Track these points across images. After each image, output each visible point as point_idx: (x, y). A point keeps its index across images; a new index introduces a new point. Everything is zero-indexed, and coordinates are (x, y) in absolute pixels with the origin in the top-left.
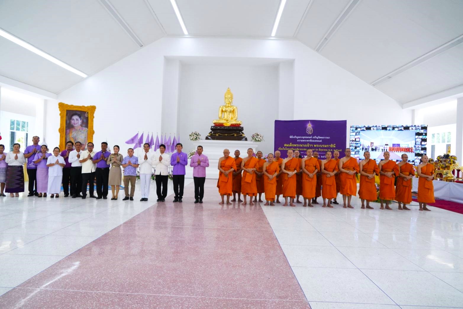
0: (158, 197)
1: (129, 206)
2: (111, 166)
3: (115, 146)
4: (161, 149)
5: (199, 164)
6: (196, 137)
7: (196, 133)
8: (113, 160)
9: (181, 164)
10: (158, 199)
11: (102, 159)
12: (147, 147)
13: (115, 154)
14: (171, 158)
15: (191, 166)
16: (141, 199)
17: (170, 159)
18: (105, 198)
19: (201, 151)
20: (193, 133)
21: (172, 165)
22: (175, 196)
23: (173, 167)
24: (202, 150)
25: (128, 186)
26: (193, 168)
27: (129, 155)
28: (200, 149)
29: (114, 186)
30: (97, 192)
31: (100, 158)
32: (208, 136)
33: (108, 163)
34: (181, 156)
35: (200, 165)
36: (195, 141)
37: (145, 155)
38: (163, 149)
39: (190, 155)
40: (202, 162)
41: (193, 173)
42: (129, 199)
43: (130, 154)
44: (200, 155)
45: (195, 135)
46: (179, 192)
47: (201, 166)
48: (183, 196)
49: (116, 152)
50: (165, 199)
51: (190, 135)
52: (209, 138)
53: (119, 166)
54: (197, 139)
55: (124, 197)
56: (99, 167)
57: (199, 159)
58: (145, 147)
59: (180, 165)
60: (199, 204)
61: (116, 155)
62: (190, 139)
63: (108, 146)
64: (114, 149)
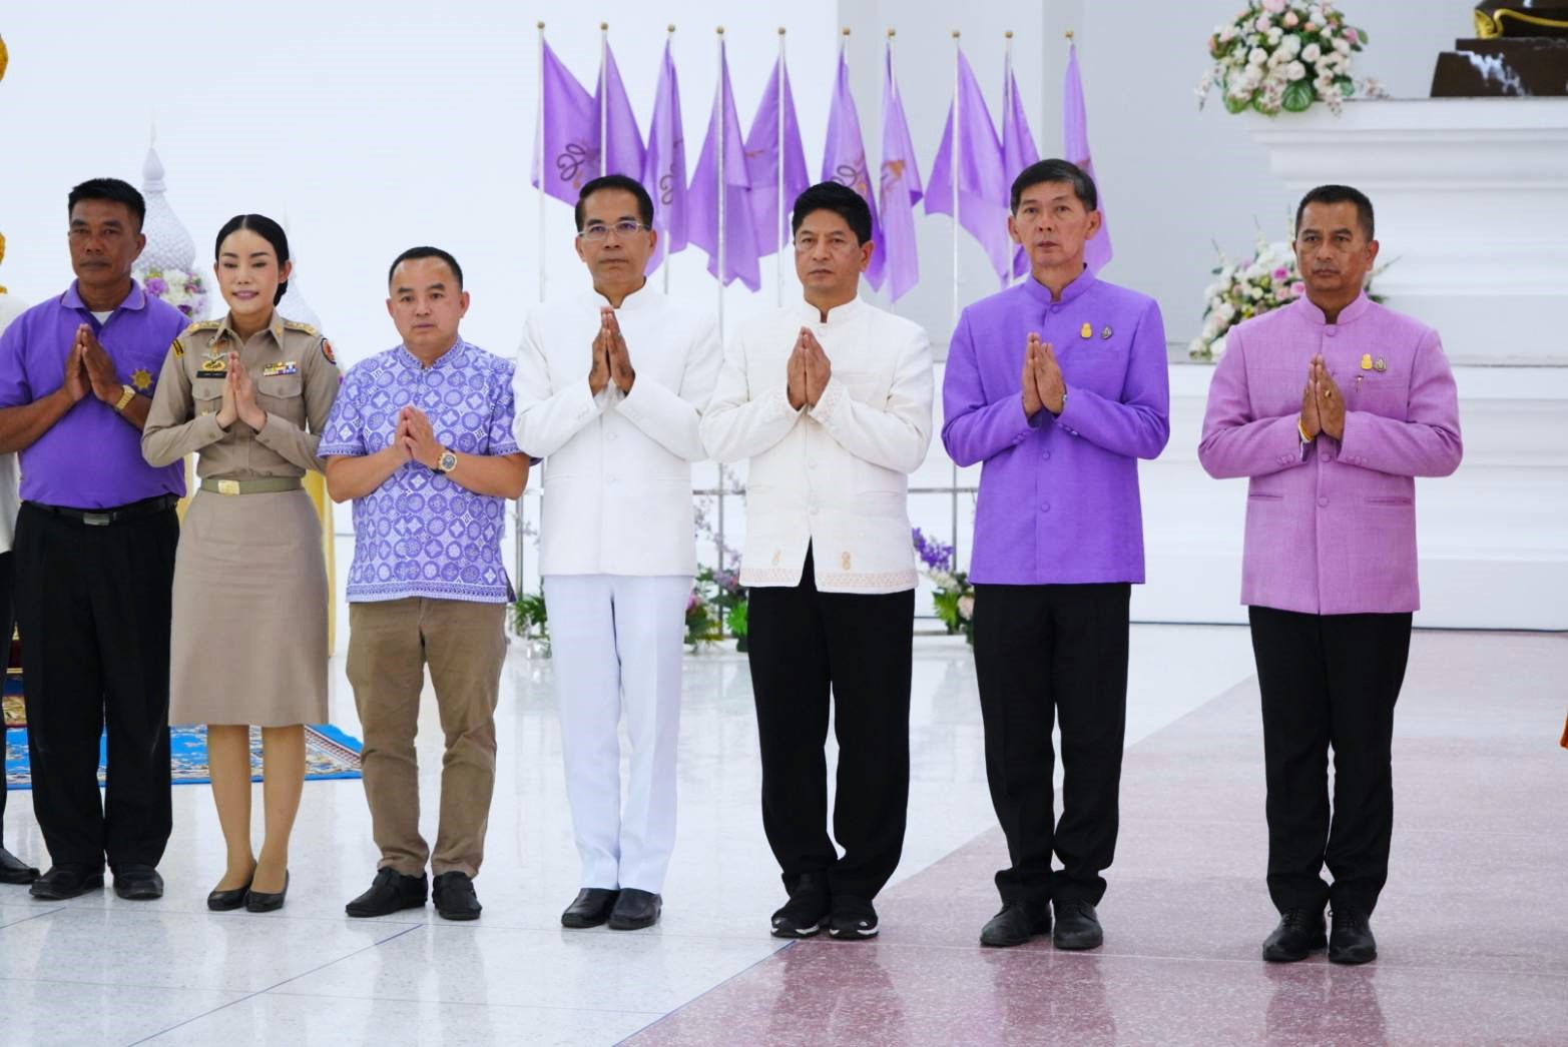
0: (789, 880)
1: (430, 987)
2: (194, 482)
3: (234, 225)
4: (812, 240)
5: (1323, 441)
6: (1297, 71)
7: (1304, 19)
8: (217, 403)
9: (1080, 440)
10: (781, 898)
11: (89, 394)
12: (624, 225)
13: (234, 331)
14: (952, 364)
15: (1216, 460)
16: (567, 897)
17: (940, 372)
18: (141, 884)
19: (1343, 260)
20: (1254, 13)
21: (959, 449)
22: (1006, 864)
23: (972, 474)
24: (1357, 243)
25: (413, 731)
26: (1238, 488)
27: (408, 342)
28: (1339, 237)
29: (243, 730)
30: (45, 812)
31: (61, 384)
32: (1462, 44)
33: (156, 448)
34: (1086, 332)
35: (1337, 443)
36: (1286, 119)
37: (595, 327)
38: (834, 240)
39: (1226, 311)
40: (1368, 409)
41: (1238, 553)
42: (430, 902)
43: (425, 325)
44: (1331, 318)
45: (1292, 43)
46: (1059, 809)
47: (1350, 465)
48: (1107, 861)
49: (245, 307)
50: (879, 902)
51: (1222, 49)
52: (1475, 72)
53: (293, 483)
54: (1315, 96)
55: (361, 880)
56: (47, 500)
57: (1320, 373)
58: (598, 226)
59: (1061, 447)
60: (1322, 974)
61: (246, 335)
62: (1217, 93)
63: (147, 229)
64: (225, 261)
